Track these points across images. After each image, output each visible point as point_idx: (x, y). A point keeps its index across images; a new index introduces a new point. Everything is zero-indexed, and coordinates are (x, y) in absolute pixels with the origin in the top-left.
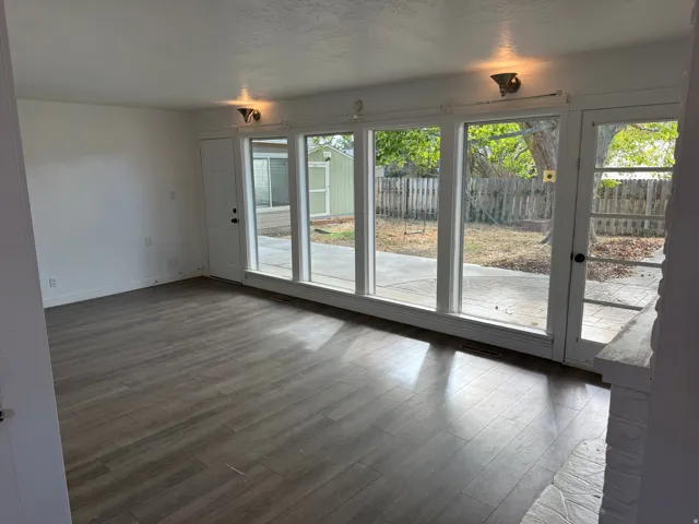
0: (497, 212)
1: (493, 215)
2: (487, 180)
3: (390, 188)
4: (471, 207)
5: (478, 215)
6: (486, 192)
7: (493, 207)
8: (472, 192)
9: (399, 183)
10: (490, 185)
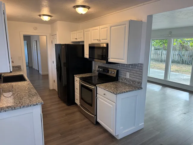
0: (191, 62)
1: (190, 62)
2: (188, 52)
3: (156, 53)
4: (182, 59)
5: (184, 62)
6: (188, 55)
7: (190, 60)
8: (183, 55)
9: (159, 52)
10: (189, 54)
